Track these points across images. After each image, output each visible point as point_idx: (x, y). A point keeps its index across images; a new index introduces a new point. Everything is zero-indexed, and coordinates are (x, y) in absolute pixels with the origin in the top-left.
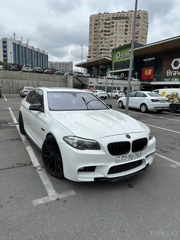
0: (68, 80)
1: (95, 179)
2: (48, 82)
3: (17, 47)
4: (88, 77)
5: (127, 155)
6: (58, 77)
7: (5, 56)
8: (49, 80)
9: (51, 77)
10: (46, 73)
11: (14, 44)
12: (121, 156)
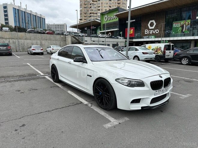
0: (67, 39)
1: (142, 107)
2: (49, 41)
3: (17, 11)
4: (83, 36)
5: (161, 90)
6: (58, 37)
7: (6, 19)
8: (50, 40)
9: (52, 36)
10: (48, 33)
12: (158, 91)
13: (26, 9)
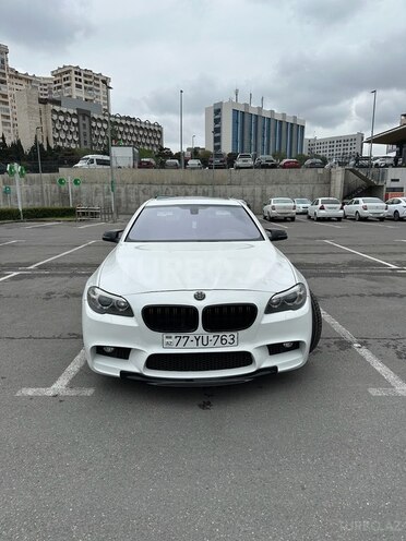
1: (122, 373)
2: (284, 187)
3: (241, 117)
4: (386, 166)
5: (192, 336)
7: (217, 139)
8: (287, 182)
11: (235, 112)
12: (173, 335)
13: (260, 109)
